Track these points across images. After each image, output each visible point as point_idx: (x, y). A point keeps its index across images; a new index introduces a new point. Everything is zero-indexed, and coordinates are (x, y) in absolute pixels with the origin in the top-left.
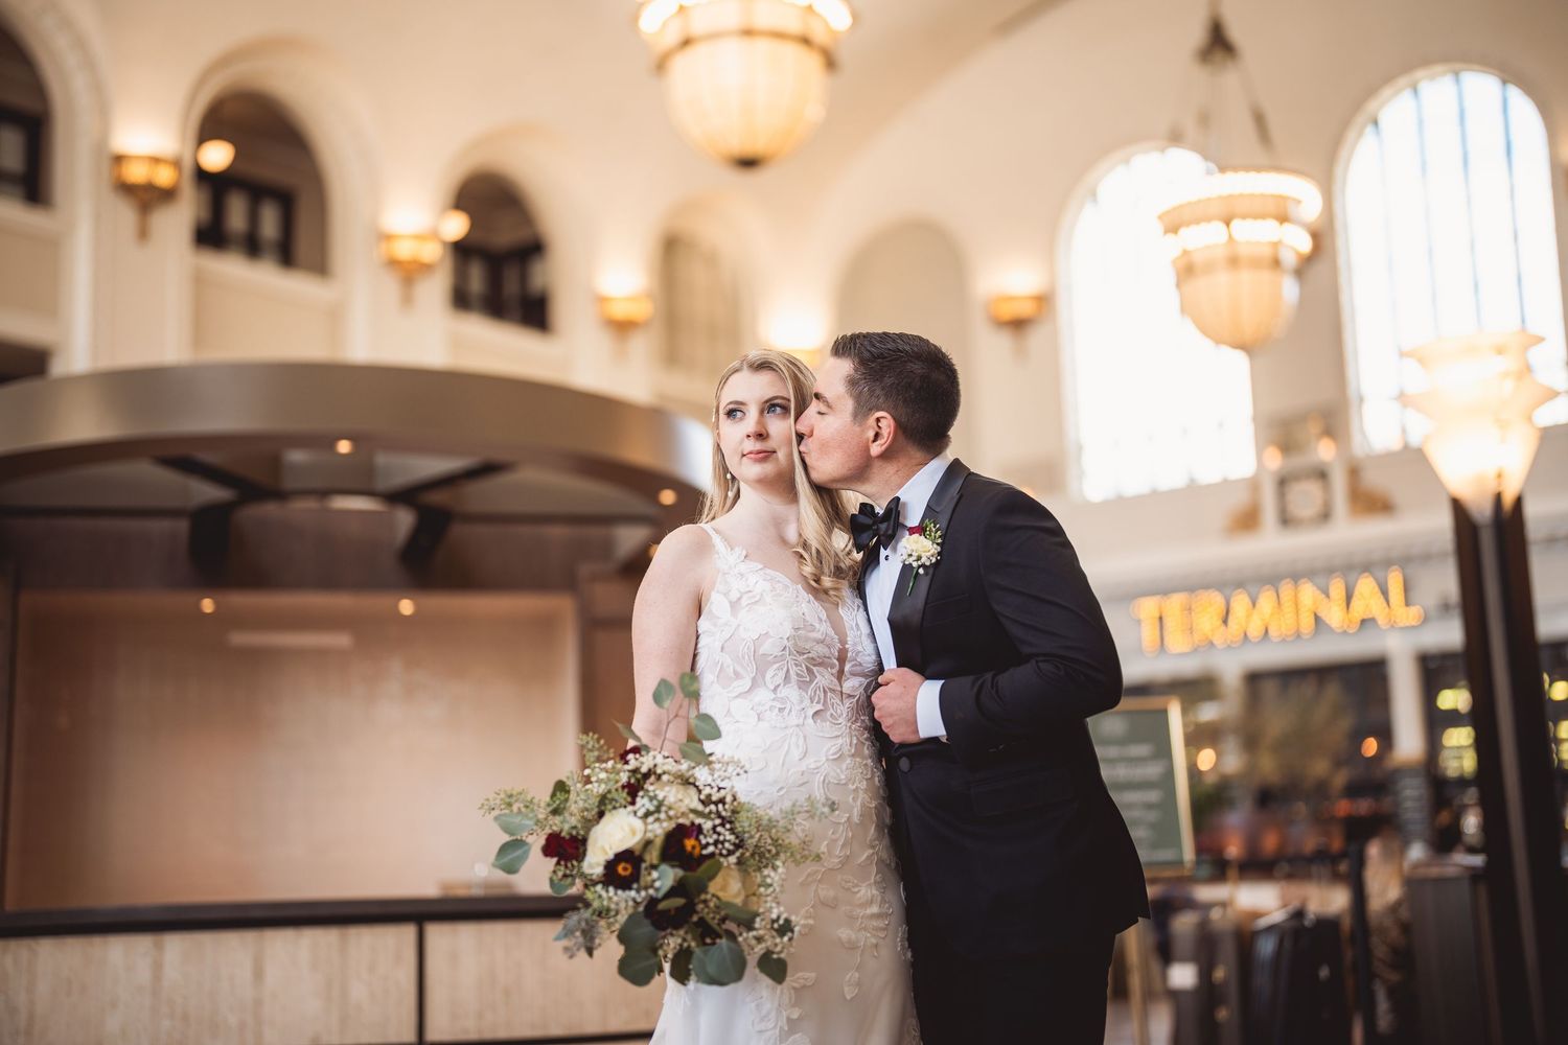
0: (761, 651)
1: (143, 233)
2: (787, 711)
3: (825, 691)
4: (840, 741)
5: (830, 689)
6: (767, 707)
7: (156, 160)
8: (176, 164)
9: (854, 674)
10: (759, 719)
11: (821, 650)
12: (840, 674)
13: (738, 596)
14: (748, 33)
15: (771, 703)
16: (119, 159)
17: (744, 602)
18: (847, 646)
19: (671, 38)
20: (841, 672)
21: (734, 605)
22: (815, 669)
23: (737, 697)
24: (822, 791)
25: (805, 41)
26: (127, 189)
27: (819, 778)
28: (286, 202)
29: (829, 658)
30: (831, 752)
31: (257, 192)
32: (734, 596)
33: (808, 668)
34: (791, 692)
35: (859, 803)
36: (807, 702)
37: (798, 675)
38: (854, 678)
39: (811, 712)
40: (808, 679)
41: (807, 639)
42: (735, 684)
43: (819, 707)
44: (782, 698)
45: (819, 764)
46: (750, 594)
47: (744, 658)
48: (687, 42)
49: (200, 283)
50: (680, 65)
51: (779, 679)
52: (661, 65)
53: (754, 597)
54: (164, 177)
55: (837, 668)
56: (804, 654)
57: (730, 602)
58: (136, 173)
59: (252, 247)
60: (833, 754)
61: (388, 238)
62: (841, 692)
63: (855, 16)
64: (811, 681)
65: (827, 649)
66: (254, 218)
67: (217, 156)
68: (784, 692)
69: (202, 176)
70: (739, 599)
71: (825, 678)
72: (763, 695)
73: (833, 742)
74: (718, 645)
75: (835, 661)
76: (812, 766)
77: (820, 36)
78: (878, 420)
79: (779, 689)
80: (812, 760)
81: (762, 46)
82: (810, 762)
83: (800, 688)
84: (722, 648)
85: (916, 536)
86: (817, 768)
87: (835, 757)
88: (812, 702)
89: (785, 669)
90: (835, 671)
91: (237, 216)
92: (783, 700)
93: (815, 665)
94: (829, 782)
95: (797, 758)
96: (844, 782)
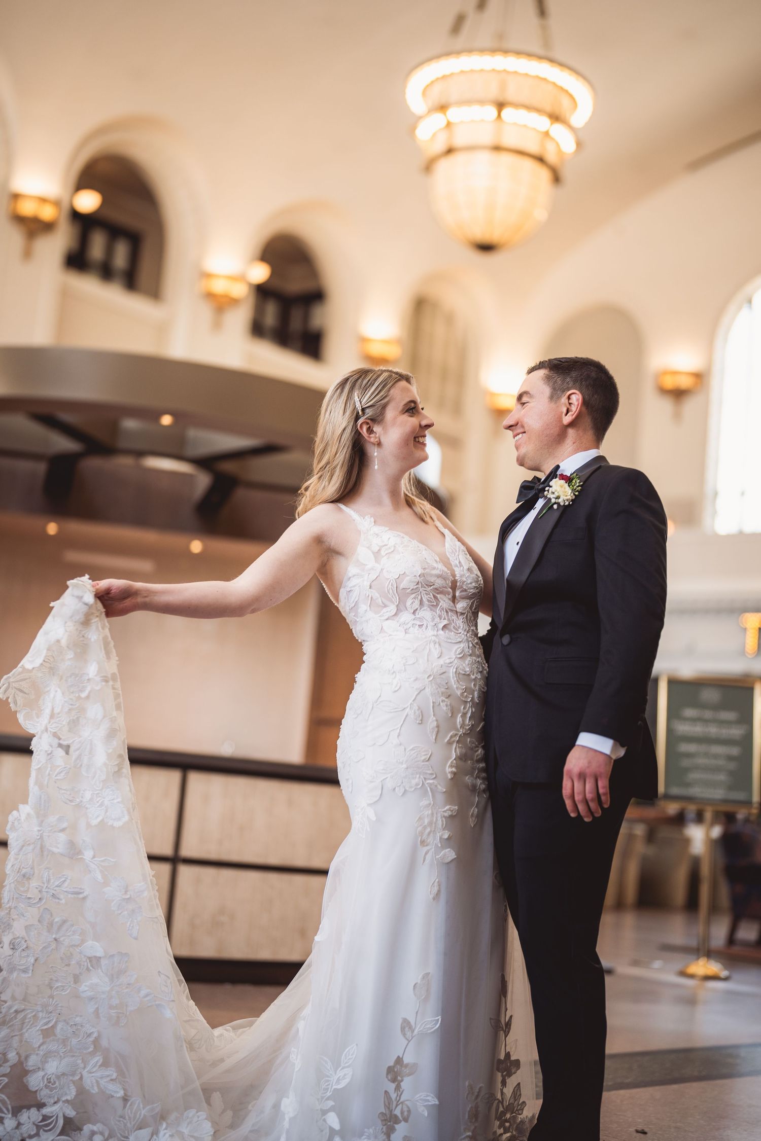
0: (402, 586)
1: (27, 254)
2: (424, 627)
3: (447, 612)
4: (462, 645)
5: (449, 609)
6: (410, 625)
7: (43, 200)
8: (57, 203)
9: (463, 598)
10: (406, 633)
11: (439, 583)
12: (454, 599)
13: (378, 548)
14: (497, 148)
15: (413, 622)
16: (16, 197)
17: (383, 553)
18: (456, 578)
19: (439, 146)
20: (454, 597)
21: (377, 555)
22: (438, 596)
23: (387, 619)
24: (456, 679)
25: (540, 159)
26: (20, 220)
27: (452, 671)
28: (135, 240)
29: (446, 587)
30: (457, 653)
31: (115, 232)
32: (376, 549)
33: (434, 596)
34: (426, 614)
35: (477, 688)
36: (437, 619)
37: (428, 601)
38: (462, 600)
39: (441, 626)
40: (435, 604)
41: (432, 575)
42: (385, 610)
43: (445, 622)
44: (419, 618)
45: (452, 660)
46: (386, 547)
47: (388, 592)
48: (450, 151)
49: (65, 296)
50: (443, 167)
51: (417, 604)
52: (429, 167)
53: (390, 548)
54: (47, 213)
55: (451, 594)
56: (431, 586)
57: (373, 553)
58: (27, 209)
59: (106, 272)
60: (460, 654)
61: (208, 276)
62: (456, 611)
63: (579, 144)
64: (437, 605)
65: (444, 581)
66: (109, 251)
67: (88, 201)
68: (421, 614)
69: (76, 216)
70: (379, 550)
71: (445, 602)
72: (406, 617)
73: (457, 646)
74: (367, 584)
75: (450, 590)
76: (448, 661)
77: (551, 157)
78: (569, 398)
79: (417, 611)
80: (447, 658)
81: (506, 159)
82: (446, 659)
83: (431, 610)
84: (370, 587)
85: (563, 482)
86: (450, 663)
87: (461, 656)
88: (441, 619)
89: (419, 597)
90: (450, 596)
91: (97, 247)
92: (421, 619)
93: (438, 594)
94: (459, 673)
95: (437, 657)
96: (468, 673)
